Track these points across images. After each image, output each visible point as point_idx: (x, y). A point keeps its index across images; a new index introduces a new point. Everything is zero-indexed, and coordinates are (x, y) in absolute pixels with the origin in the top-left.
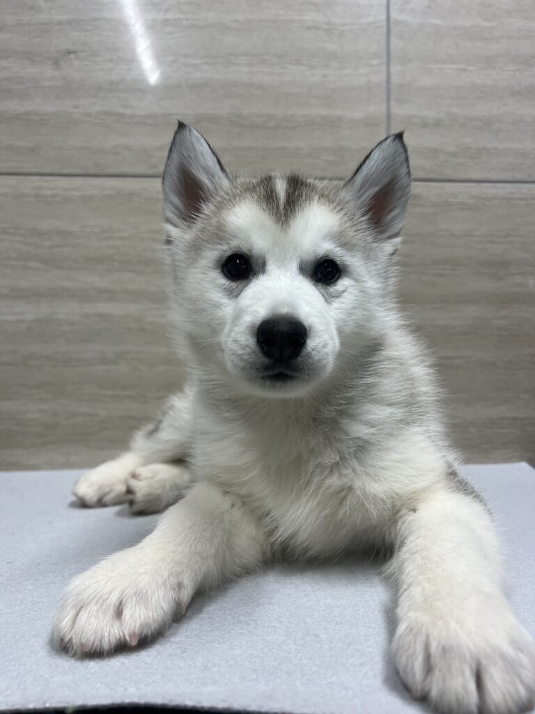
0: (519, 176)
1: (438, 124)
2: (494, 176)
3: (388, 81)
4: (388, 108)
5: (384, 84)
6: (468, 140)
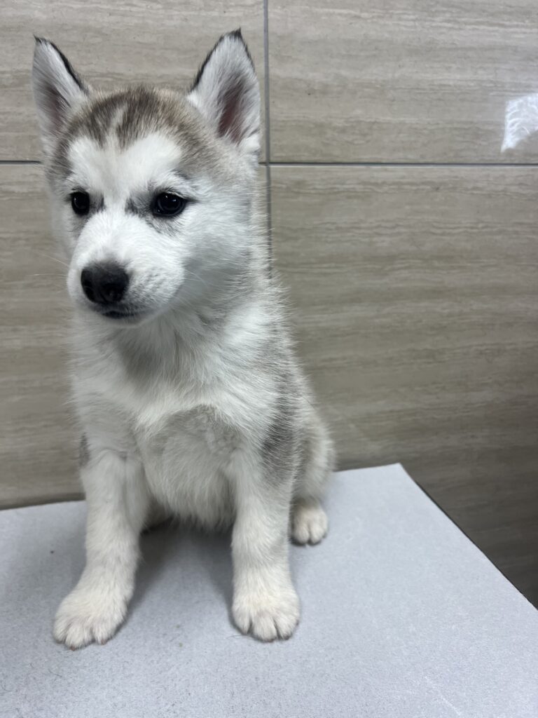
0: (412, 157)
1: (325, 91)
2: (384, 157)
3: (266, 30)
4: (267, 68)
5: (262, 34)
6: (359, 112)
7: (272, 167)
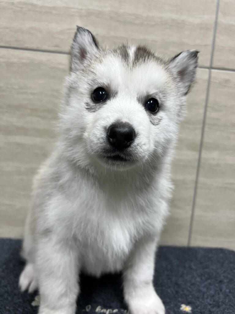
7: (213, 71)
